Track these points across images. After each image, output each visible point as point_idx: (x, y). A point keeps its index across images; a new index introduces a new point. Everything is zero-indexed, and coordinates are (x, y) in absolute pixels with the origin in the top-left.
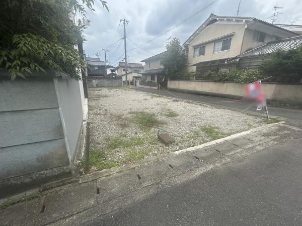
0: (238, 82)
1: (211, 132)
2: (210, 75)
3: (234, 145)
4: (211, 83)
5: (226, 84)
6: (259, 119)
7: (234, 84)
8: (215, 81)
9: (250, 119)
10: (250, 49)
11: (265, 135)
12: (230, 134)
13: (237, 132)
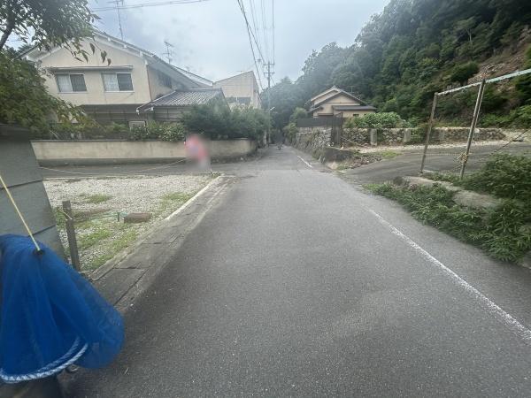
1: (177, 198)
2: (117, 130)
3: (205, 197)
5: (148, 144)
6: (206, 177)
7: (159, 142)
8: (130, 140)
9: (200, 178)
10: (161, 96)
11: (220, 185)
12: (196, 193)
13: (200, 190)
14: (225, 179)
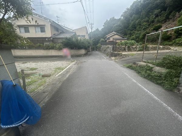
0: (56, 49)
1: (60, 69)
2: (40, 46)
4: (41, 50)
5: (50, 51)
6: (70, 62)
8: (44, 49)
10: (55, 34)
13: (68, 66)
14: (76, 62)
